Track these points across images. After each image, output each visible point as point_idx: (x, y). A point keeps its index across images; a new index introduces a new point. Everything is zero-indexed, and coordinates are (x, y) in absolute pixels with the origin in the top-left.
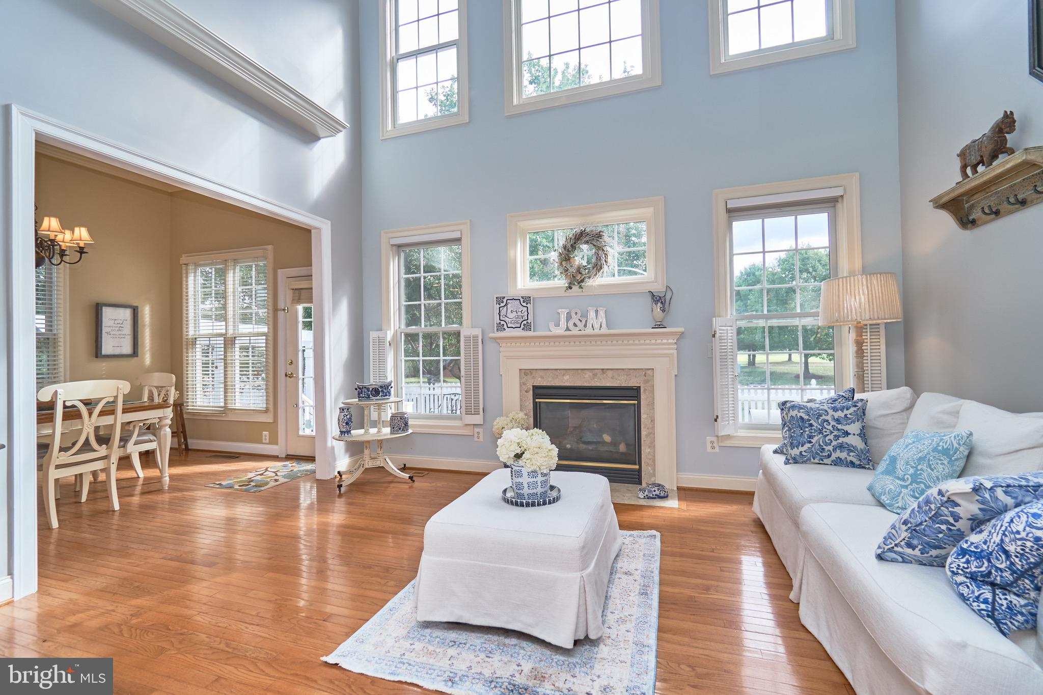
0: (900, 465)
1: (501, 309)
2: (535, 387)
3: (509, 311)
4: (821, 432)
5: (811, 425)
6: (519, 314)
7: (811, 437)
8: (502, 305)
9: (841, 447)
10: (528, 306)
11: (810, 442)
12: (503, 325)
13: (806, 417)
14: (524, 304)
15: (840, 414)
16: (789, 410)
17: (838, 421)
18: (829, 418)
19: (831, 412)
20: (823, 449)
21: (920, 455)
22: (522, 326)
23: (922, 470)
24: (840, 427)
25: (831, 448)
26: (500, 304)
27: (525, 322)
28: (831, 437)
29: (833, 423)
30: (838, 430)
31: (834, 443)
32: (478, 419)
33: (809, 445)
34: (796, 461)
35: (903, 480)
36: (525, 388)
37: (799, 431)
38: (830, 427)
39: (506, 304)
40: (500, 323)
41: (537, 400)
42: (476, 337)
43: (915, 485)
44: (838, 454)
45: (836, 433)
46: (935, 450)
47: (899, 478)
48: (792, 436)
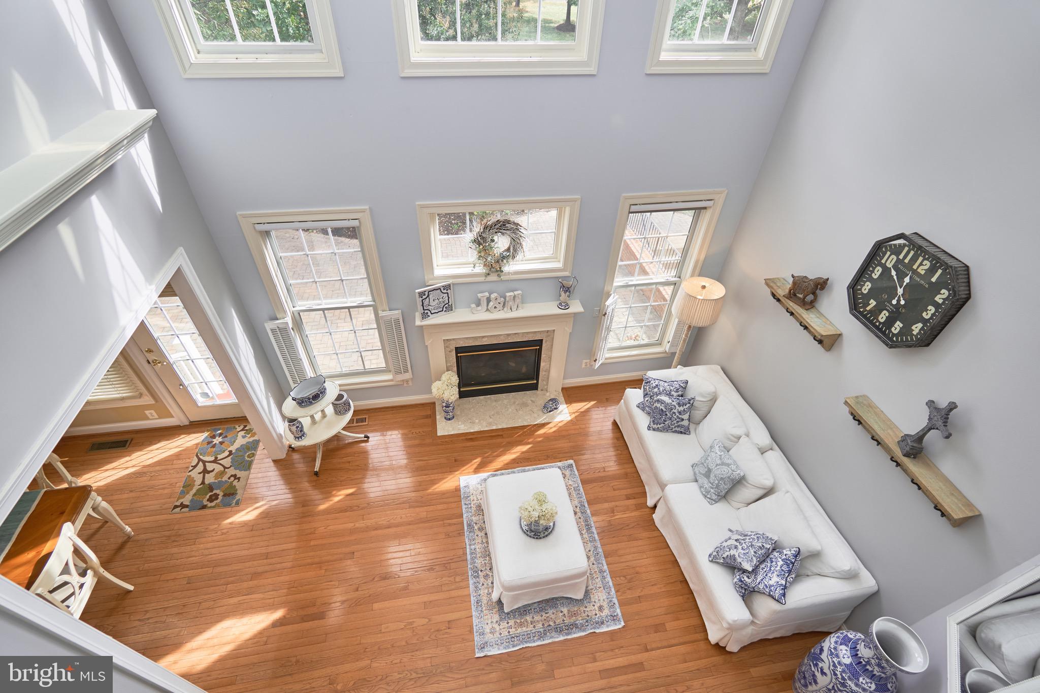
0: (712, 476)
1: (424, 301)
2: (456, 348)
3: (431, 300)
4: (671, 419)
5: (666, 415)
6: (441, 300)
7: (665, 421)
8: (424, 297)
9: (678, 426)
10: (449, 291)
11: (664, 423)
12: (427, 313)
13: (664, 410)
14: (445, 291)
15: (681, 408)
16: (655, 402)
17: (680, 413)
18: (676, 411)
19: (677, 406)
20: (670, 427)
21: (722, 476)
22: (444, 309)
23: (721, 484)
24: (680, 416)
25: (673, 427)
26: (422, 298)
27: (447, 306)
28: (675, 422)
29: (677, 414)
30: (679, 418)
31: (676, 425)
32: (408, 376)
33: (663, 425)
34: (654, 430)
35: (712, 484)
36: (448, 349)
37: (659, 416)
38: (676, 417)
39: (428, 296)
40: (424, 312)
41: (459, 355)
42: (397, 321)
43: (716, 489)
44: (676, 429)
45: (678, 420)
46: (729, 477)
47: (710, 483)
48: (654, 417)
